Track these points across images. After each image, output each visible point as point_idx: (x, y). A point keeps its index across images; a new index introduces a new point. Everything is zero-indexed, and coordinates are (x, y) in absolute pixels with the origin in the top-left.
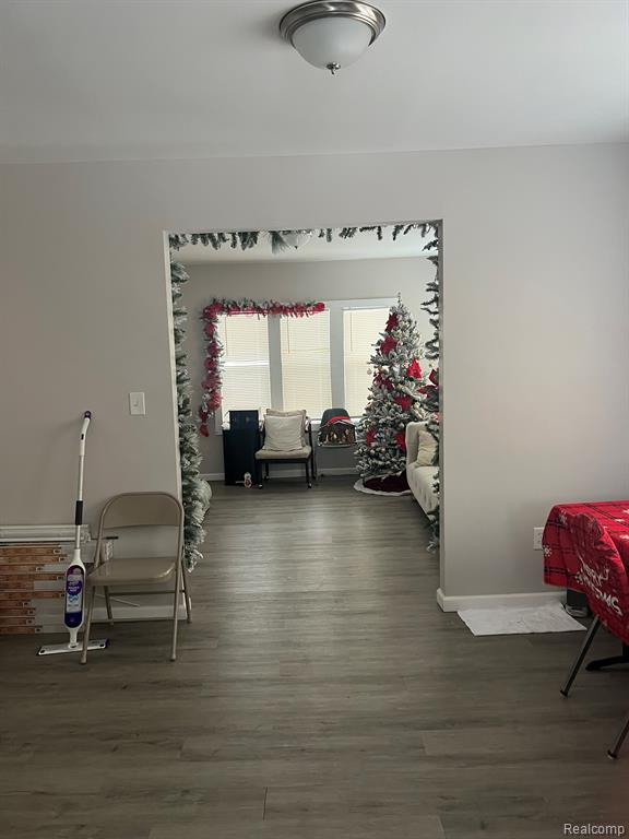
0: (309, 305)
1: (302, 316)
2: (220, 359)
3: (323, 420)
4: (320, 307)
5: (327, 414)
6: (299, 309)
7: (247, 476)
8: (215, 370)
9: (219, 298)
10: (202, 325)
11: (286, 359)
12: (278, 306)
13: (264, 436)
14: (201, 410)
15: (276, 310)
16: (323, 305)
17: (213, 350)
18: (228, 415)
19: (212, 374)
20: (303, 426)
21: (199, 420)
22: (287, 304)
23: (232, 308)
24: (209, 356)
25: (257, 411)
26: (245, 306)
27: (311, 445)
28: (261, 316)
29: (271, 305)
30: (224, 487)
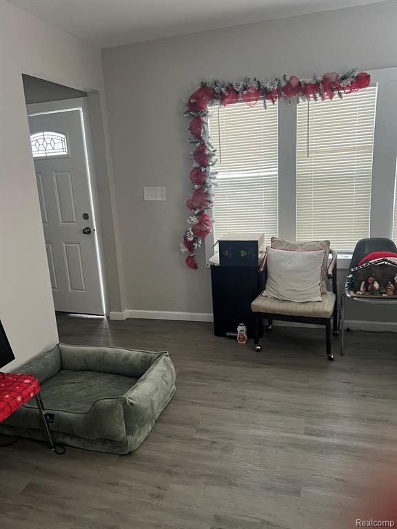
0: (344, 78)
1: (331, 98)
2: (212, 169)
3: (355, 254)
4: (362, 81)
5: (361, 246)
6: (328, 86)
7: (241, 329)
8: (203, 184)
9: (209, 79)
10: (186, 121)
11: (304, 166)
12: (294, 83)
13: (266, 277)
14: (185, 238)
15: (292, 90)
16: (368, 77)
17: (201, 157)
18: (218, 245)
19: (201, 189)
20: (325, 268)
21: (184, 250)
22: (309, 80)
23: (229, 94)
24: (196, 165)
25: (257, 241)
26: (245, 88)
27: (335, 291)
28: (269, 102)
29: (283, 84)
30: (213, 338)
